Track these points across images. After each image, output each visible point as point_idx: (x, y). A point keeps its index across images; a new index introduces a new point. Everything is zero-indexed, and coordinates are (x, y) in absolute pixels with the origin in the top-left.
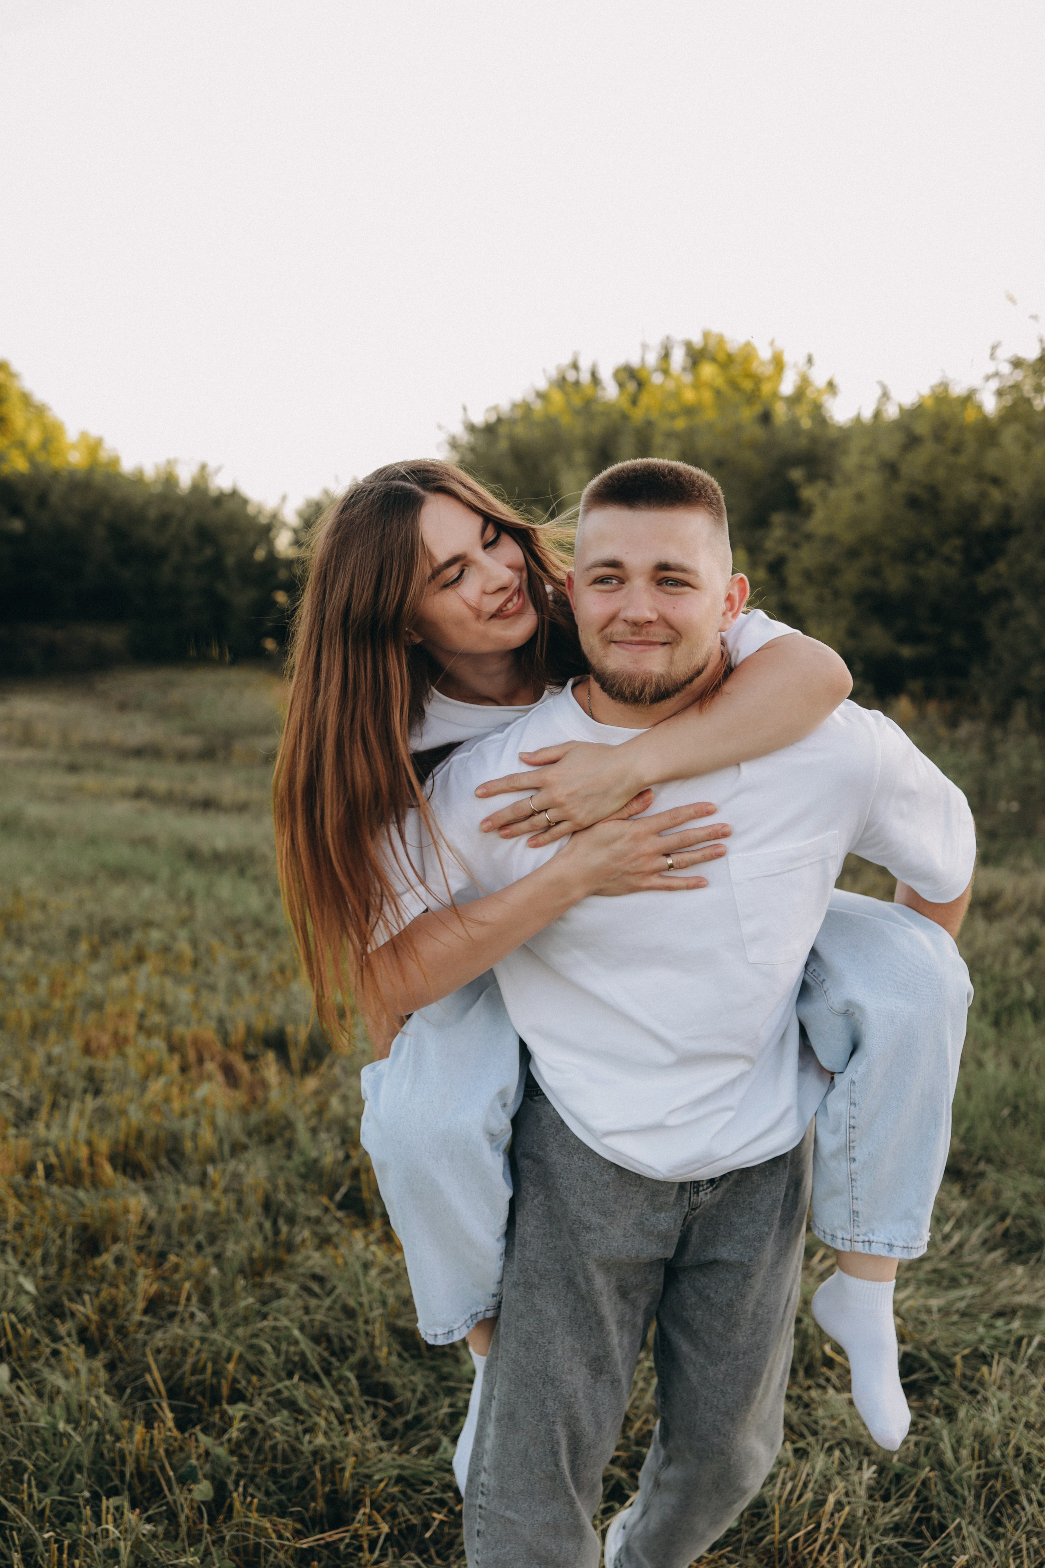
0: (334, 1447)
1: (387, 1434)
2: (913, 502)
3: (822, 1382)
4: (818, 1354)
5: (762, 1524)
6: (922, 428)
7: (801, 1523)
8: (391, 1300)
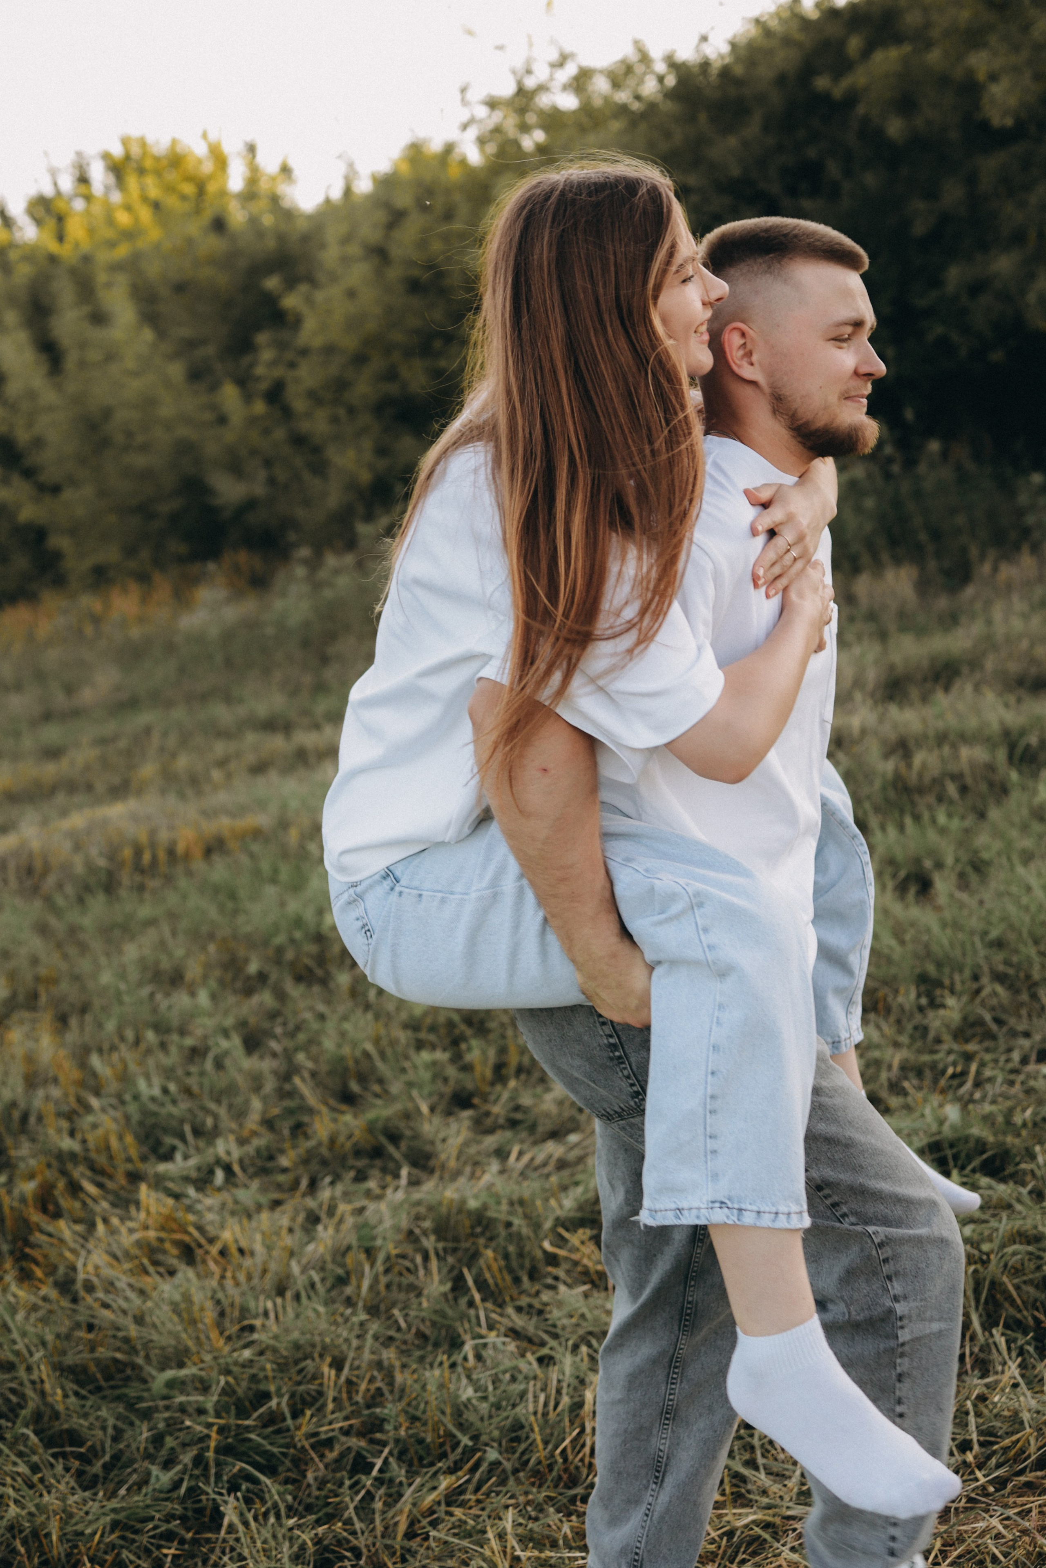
0: (31, 1514)
1: (87, 1483)
2: (414, 286)
3: (549, 1281)
4: (539, 1254)
5: (523, 1446)
6: (404, 200)
7: (564, 1432)
8: (49, 1338)
